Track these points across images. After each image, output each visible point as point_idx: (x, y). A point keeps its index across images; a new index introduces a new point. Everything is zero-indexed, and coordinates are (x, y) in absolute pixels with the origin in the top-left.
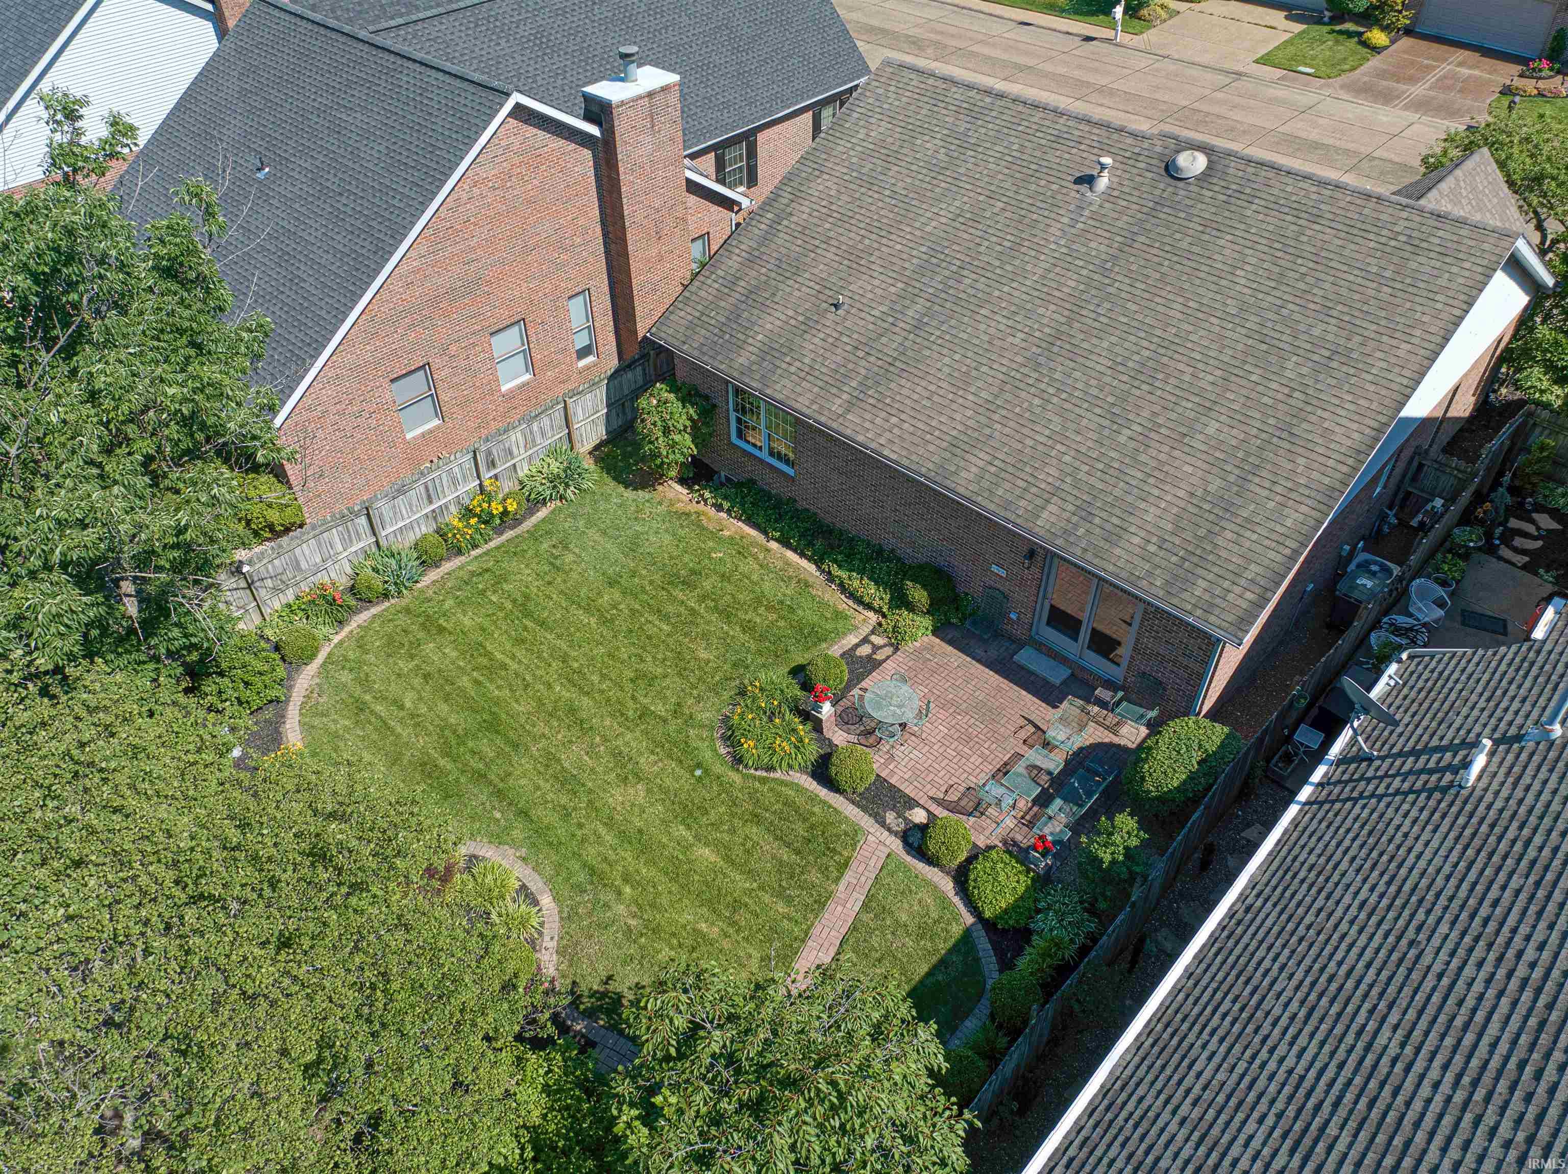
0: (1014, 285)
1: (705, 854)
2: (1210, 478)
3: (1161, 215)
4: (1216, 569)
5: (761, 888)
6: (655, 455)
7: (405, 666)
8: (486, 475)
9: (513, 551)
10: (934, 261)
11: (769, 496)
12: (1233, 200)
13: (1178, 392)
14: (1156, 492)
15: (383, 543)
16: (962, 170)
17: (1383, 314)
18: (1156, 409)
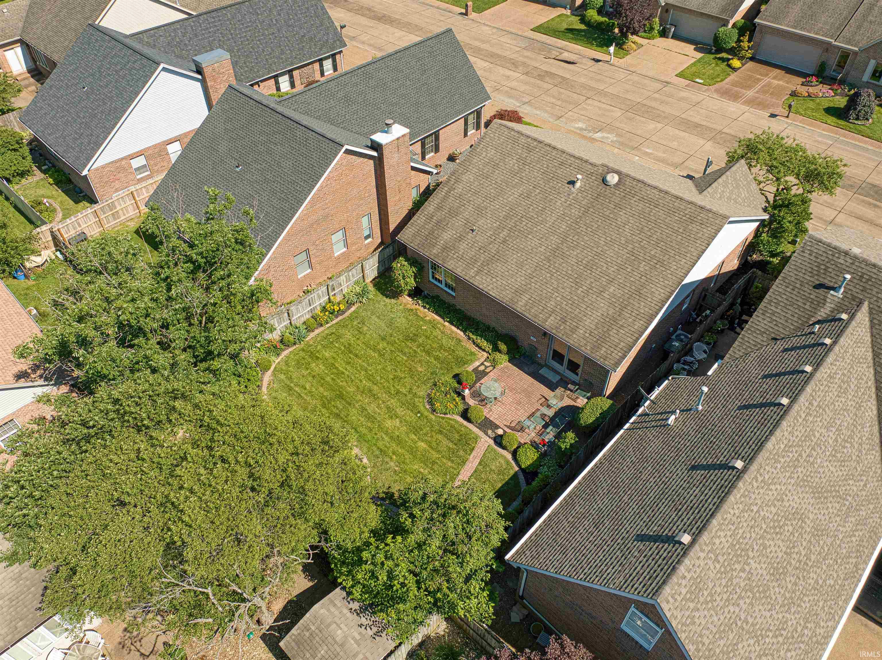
0: (542, 226)
1: (422, 445)
2: (609, 309)
3: (600, 200)
4: (609, 344)
5: (442, 457)
6: (399, 286)
7: (305, 372)
8: (331, 294)
9: (342, 325)
10: (511, 214)
11: (445, 303)
12: (627, 196)
13: (601, 274)
14: (590, 313)
15: (293, 323)
16: (523, 175)
17: (677, 247)
18: (592, 280)
